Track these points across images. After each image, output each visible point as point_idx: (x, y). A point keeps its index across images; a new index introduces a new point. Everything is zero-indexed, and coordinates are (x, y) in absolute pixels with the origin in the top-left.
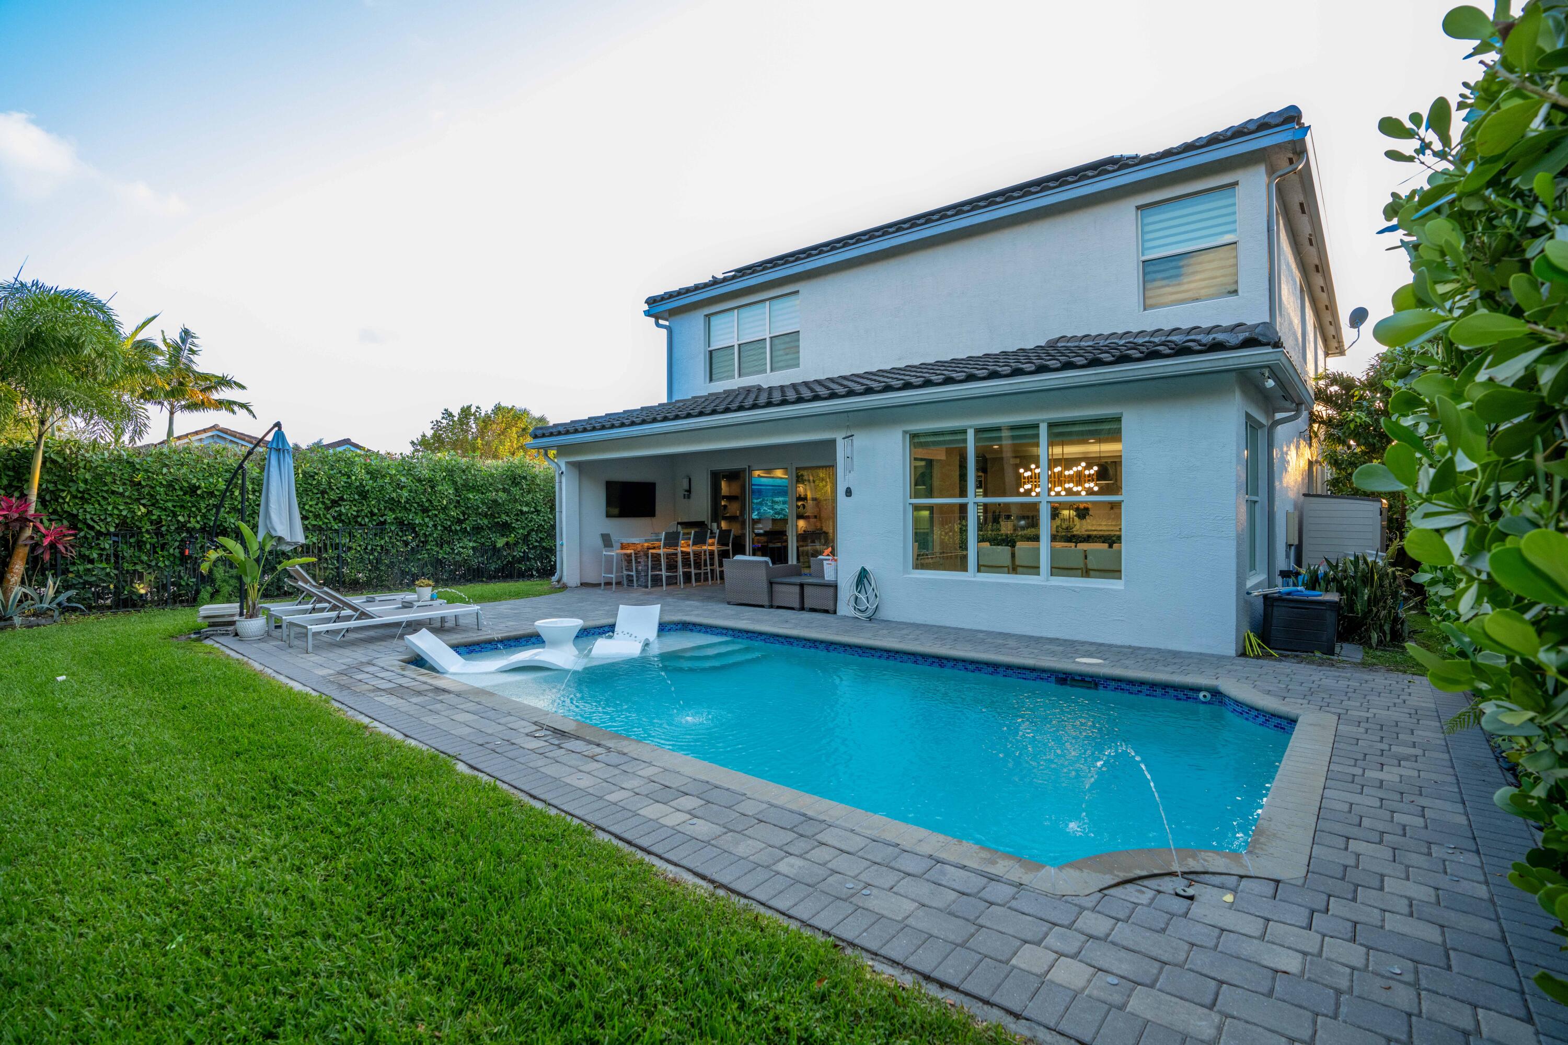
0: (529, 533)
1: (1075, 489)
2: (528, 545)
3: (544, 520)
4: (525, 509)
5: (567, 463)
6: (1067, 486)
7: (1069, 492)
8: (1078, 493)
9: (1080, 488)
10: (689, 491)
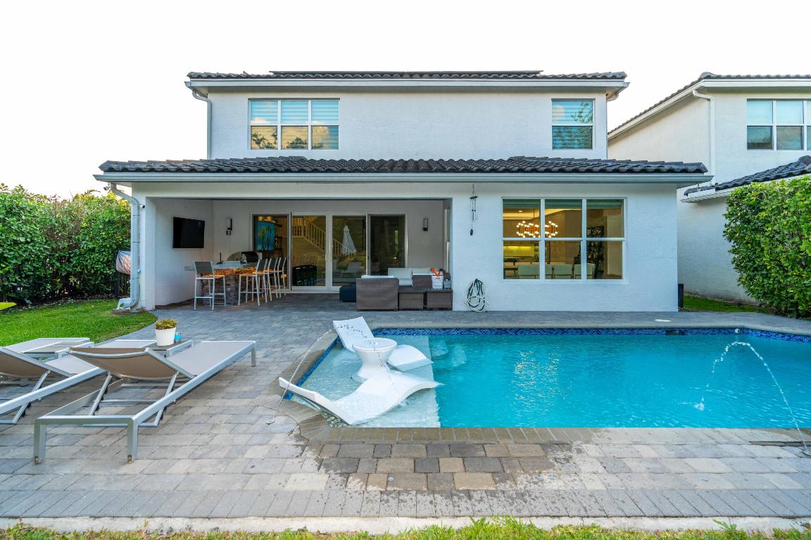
0: (23, 263)
1: (530, 235)
2: (20, 275)
3: (39, 250)
4: (22, 240)
5: (148, 198)
6: (526, 232)
7: (527, 236)
8: (531, 237)
9: (532, 234)
10: (230, 229)
